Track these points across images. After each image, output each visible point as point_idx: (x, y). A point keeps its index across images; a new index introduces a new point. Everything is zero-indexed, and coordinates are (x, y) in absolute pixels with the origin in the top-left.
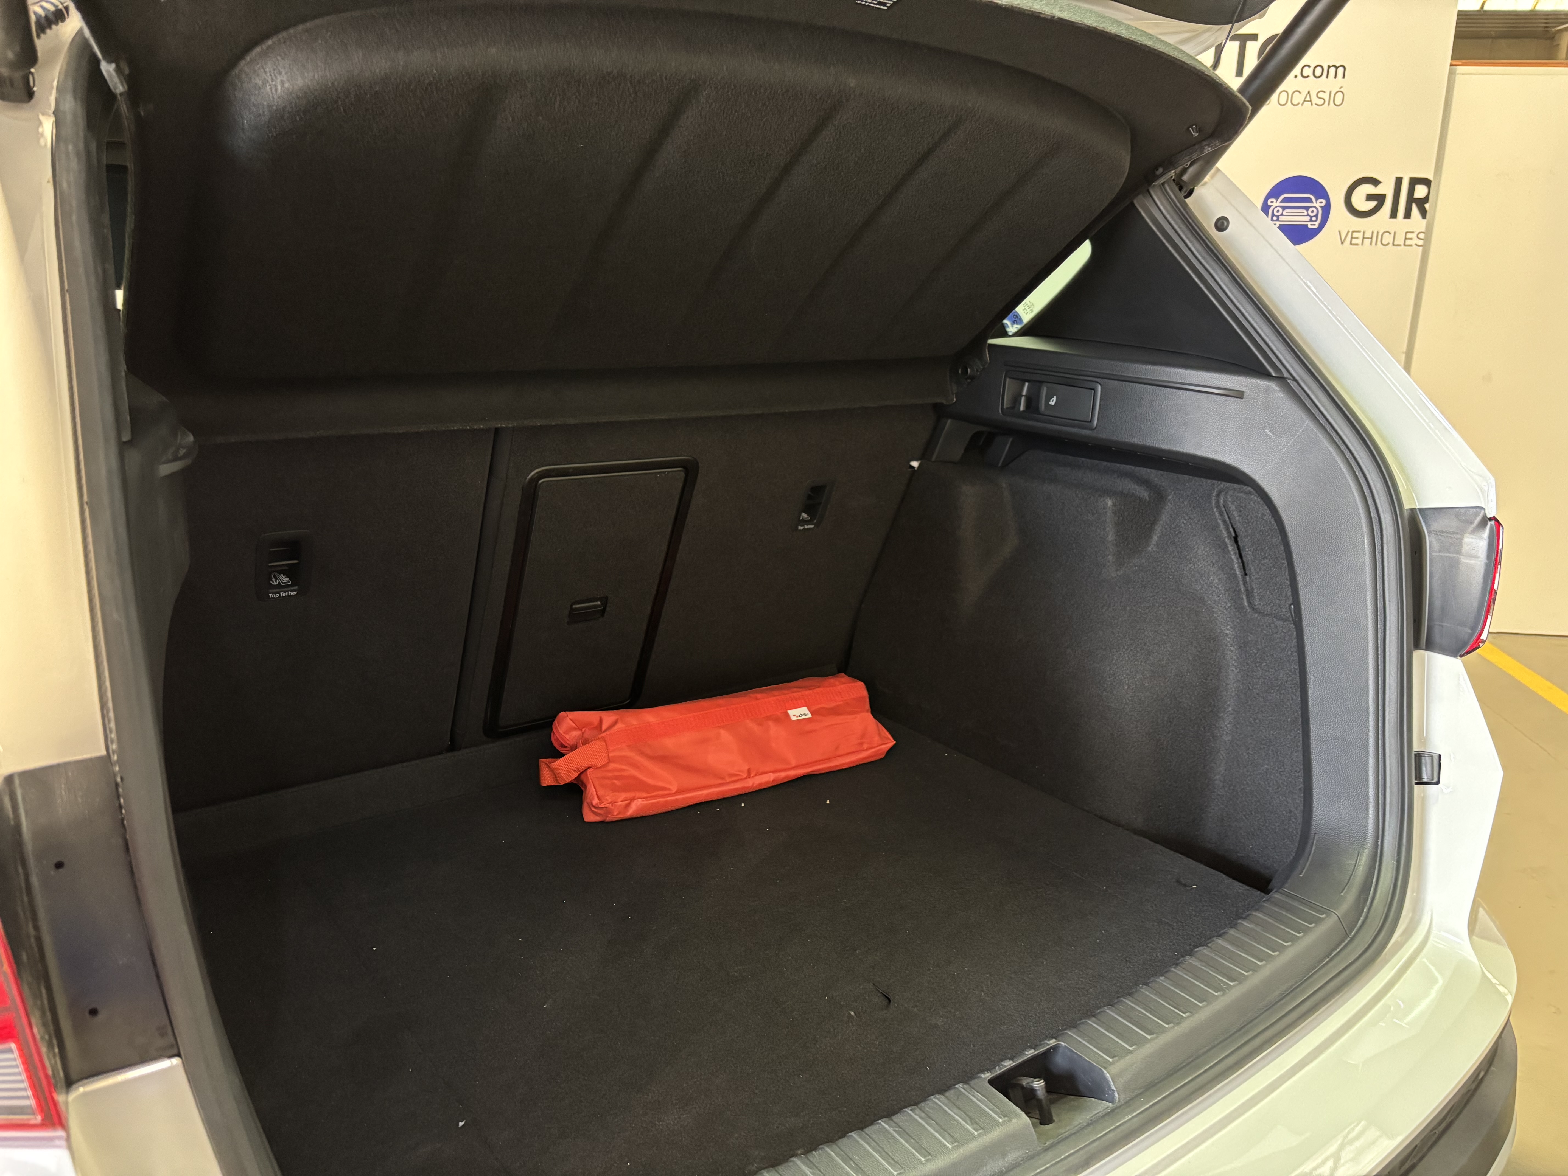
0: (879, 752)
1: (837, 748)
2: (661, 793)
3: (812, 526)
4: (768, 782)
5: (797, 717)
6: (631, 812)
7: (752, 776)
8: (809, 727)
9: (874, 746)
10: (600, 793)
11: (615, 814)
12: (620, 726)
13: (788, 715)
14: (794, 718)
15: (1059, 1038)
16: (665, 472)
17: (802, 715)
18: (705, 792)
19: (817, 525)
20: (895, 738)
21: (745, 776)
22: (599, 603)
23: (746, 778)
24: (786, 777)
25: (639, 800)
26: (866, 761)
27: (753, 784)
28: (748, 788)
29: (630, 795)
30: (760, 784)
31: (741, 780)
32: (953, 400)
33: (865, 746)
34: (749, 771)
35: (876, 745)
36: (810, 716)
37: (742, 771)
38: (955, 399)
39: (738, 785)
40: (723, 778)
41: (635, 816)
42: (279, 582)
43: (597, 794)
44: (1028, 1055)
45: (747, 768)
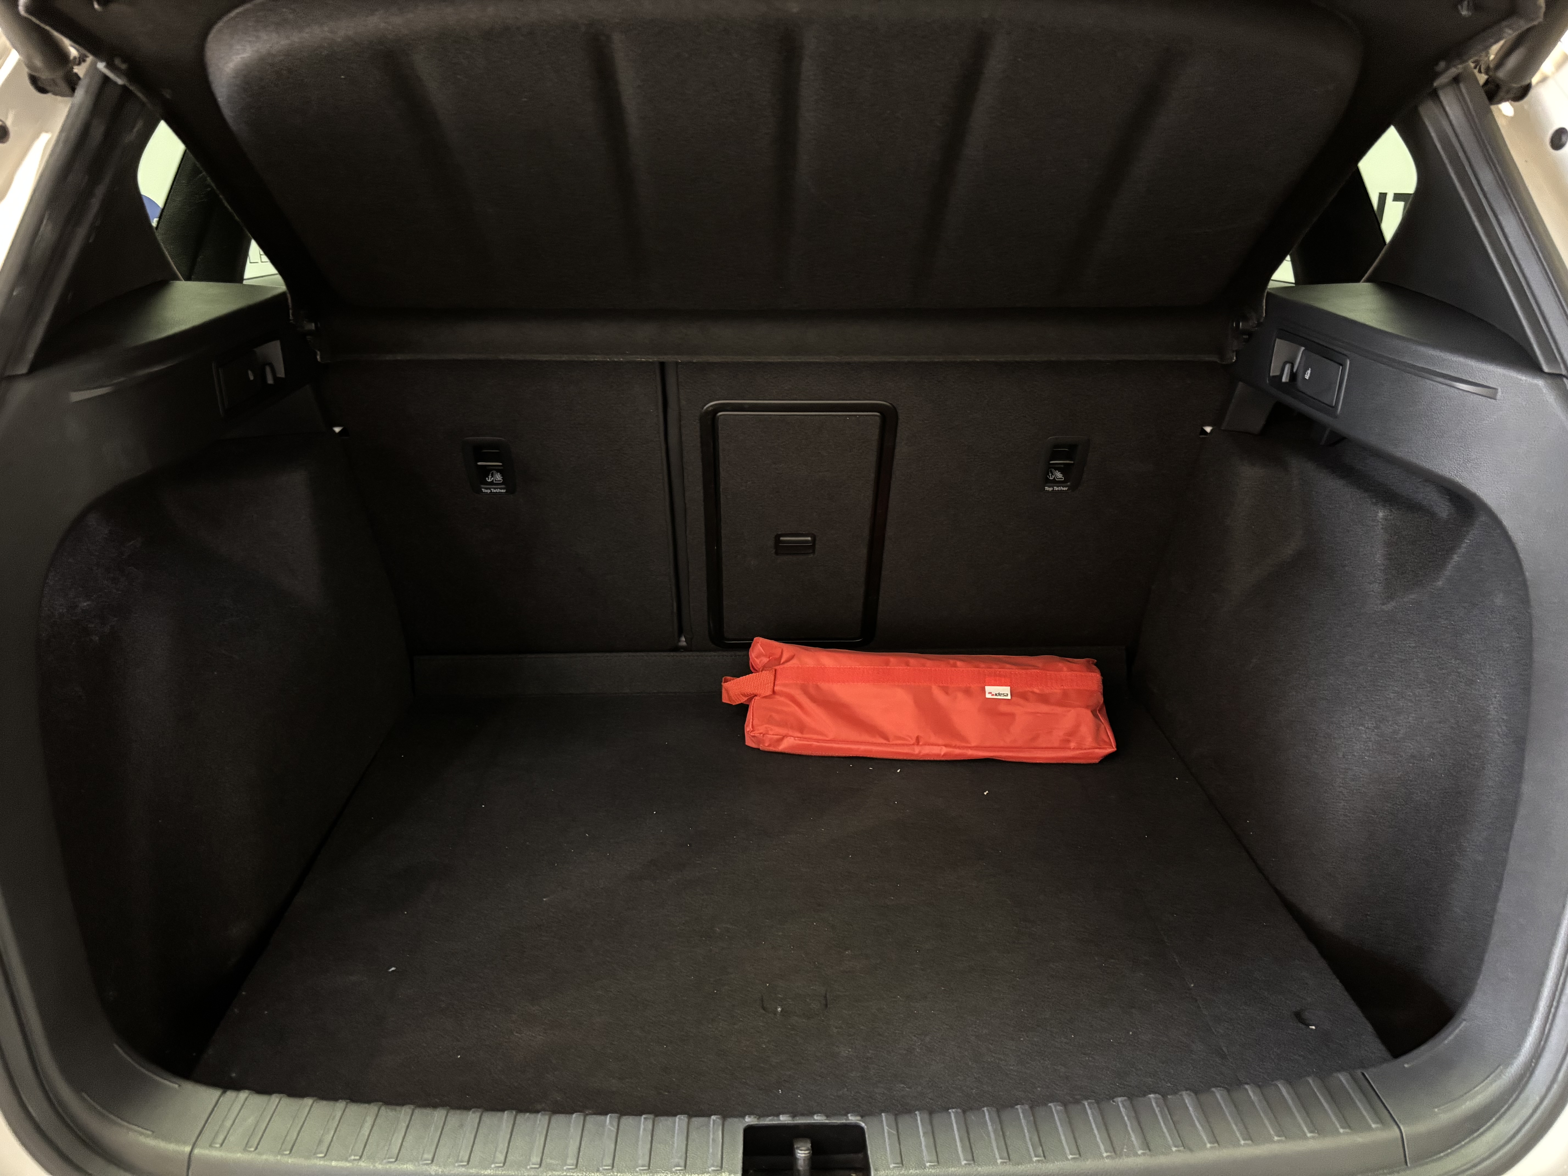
0: (1090, 756)
1: (1035, 738)
2: (815, 737)
3: (1065, 489)
4: (939, 755)
5: (993, 695)
6: (783, 747)
7: (921, 743)
8: (1003, 708)
9: (1084, 747)
10: (756, 722)
11: (766, 745)
12: (794, 662)
13: (983, 691)
14: (988, 696)
15: (867, 1119)
16: (857, 415)
17: (999, 694)
18: (863, 747)
19: (1073, 488)
20: (1117, 747)
21: (912, 742)
22: (809, 538)
23: (913, 744)
24: (960, 755)
25: (792, 738)
26: (1071, 762)
27: (920, 752)
28: (912, 755)
29: (783, 731)
30: (928, 755)
31: (907, 745)
32: (1232, 358)
33: (1072, 745)
34: (918, 738)
35: (1088, 747)
36: (1009, 697)
37: (910, 737)
38: (1235, 358)
39: (906, 750)
40: (887, 739)
41: (786, 751)
42: (493, 480)
43: (752, 722)
44: (815, 1120)
45: (916, 735)
